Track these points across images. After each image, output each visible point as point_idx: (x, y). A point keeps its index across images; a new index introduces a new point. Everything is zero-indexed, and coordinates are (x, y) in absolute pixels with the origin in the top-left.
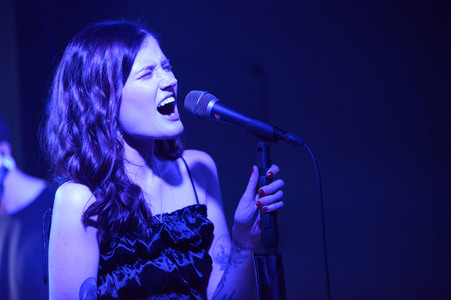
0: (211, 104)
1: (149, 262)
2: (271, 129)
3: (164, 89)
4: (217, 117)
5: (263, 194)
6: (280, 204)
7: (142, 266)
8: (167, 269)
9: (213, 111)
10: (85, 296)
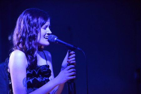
0: (56, 39)
1: (35, 78)
2: (73, 46)
3: (48, 34)
6: (75, 61)
7: (33, 78)
8: (39, 81)
10: (24, 83)
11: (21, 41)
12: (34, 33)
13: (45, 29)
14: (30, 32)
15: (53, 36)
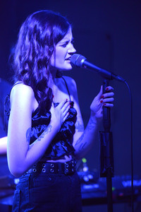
0: (83, 61)
2: (110, 74)
3: (70, 54)
4: (85, 67)
5: (104, 98)
9: (84, 64)
11: (27, 68)
12: (46, 54)
13: (64, 46)
14: (39, 52)
15: (79, 56)
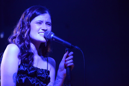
0: (52, 35)
2: (70, 44)
4: (54, 40)
10: (14, 78)
15: (49, 32)
